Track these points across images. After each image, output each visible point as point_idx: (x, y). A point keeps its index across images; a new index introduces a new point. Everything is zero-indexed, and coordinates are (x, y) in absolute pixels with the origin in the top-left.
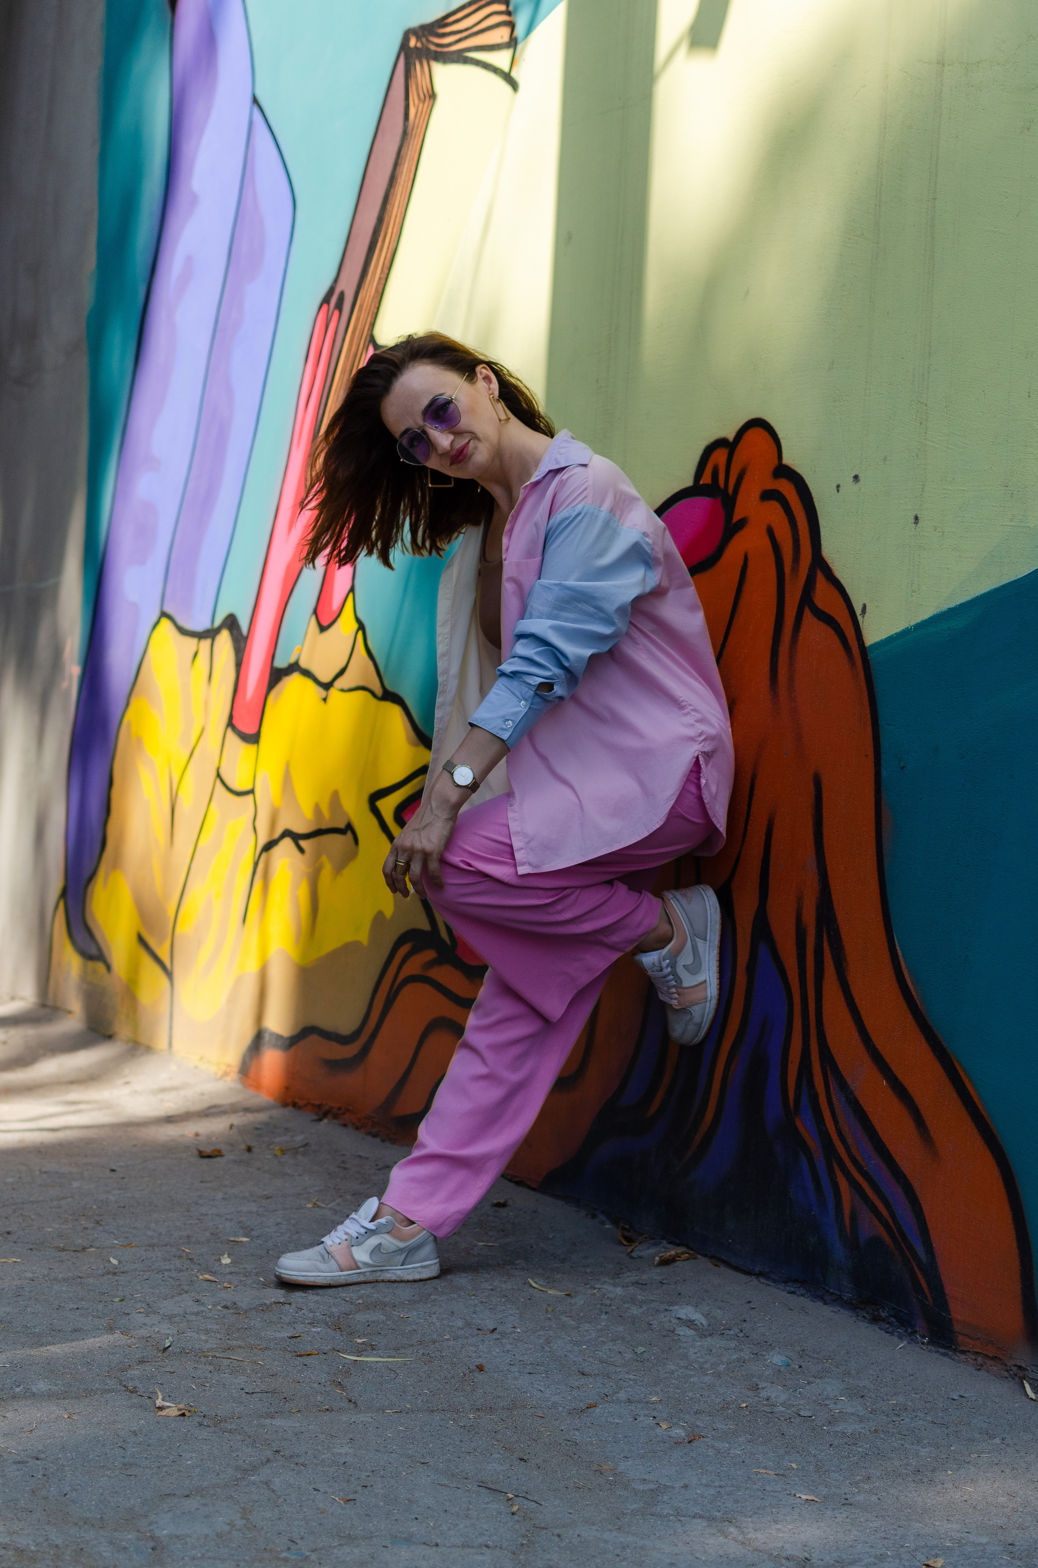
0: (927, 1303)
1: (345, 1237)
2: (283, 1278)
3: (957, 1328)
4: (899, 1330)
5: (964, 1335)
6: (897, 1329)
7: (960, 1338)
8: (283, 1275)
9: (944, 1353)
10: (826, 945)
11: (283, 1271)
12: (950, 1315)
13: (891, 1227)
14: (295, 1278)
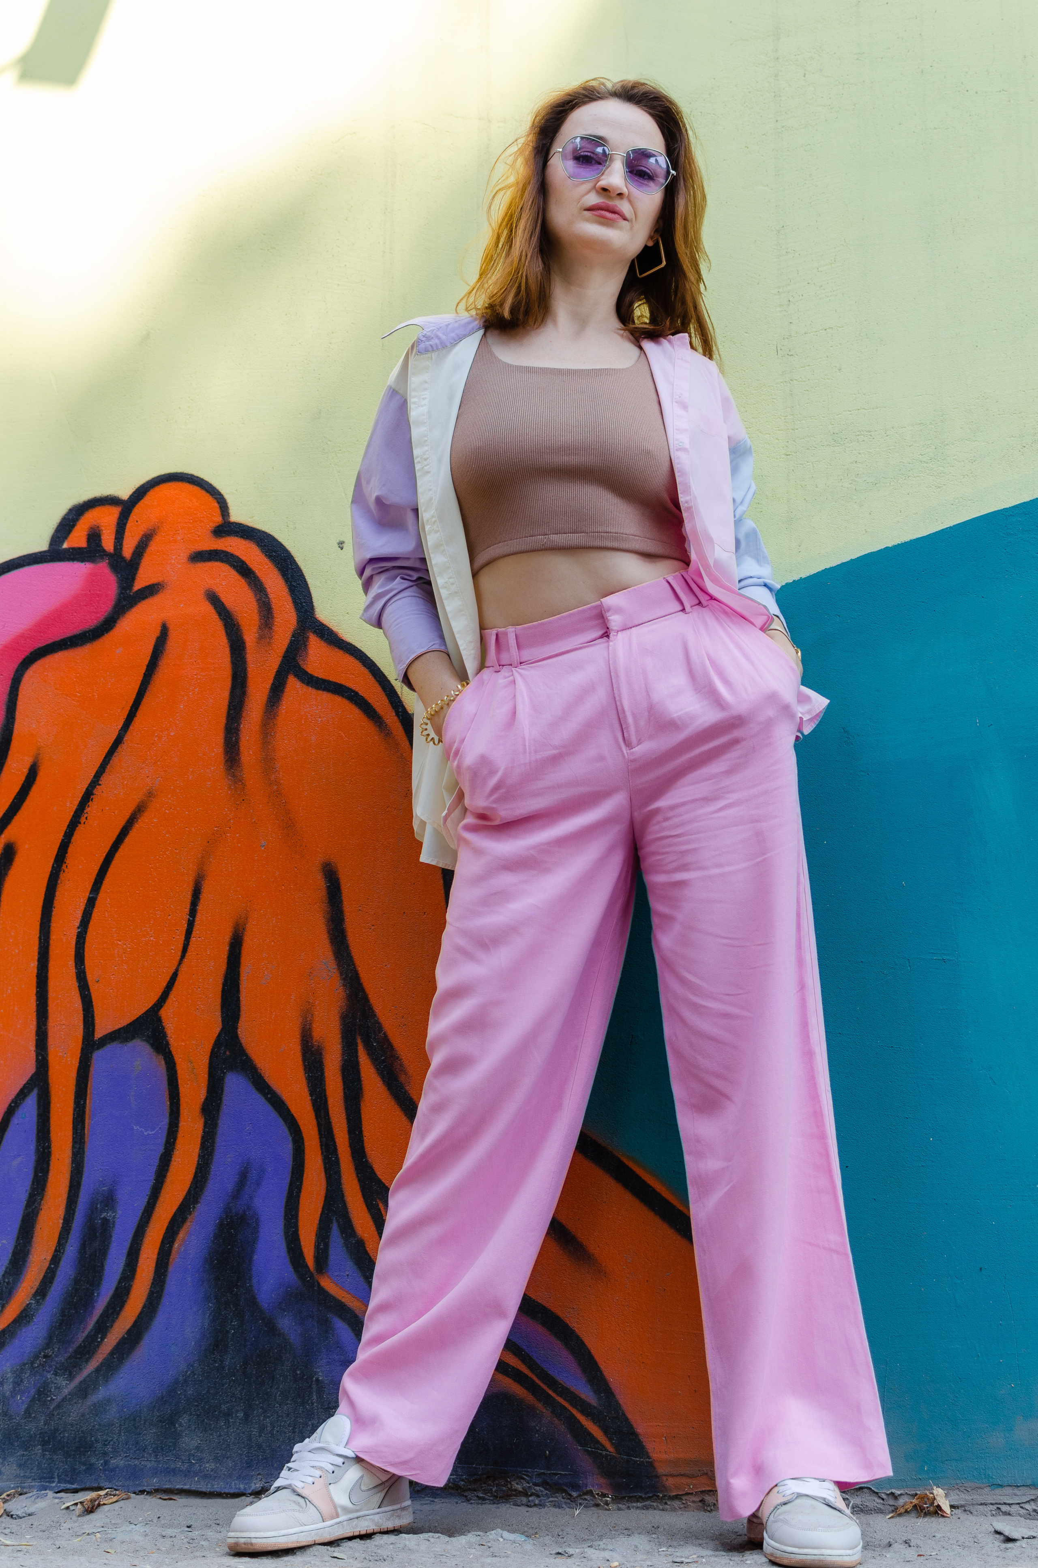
0: (604, 1453)
1: (318, 1473)
2: (256, 1544)
3: (662, 1470)
4: (551, 1499)
5: (678, 1475)
6: (549, 1498)
7: (670, 1482)
8: (254, 1541)
9: (644, 1506)
10: (363, 1058)
11: (253, 1535)
12: (649, 1457)
13: (526, 1376)
14: (273, 1540)
